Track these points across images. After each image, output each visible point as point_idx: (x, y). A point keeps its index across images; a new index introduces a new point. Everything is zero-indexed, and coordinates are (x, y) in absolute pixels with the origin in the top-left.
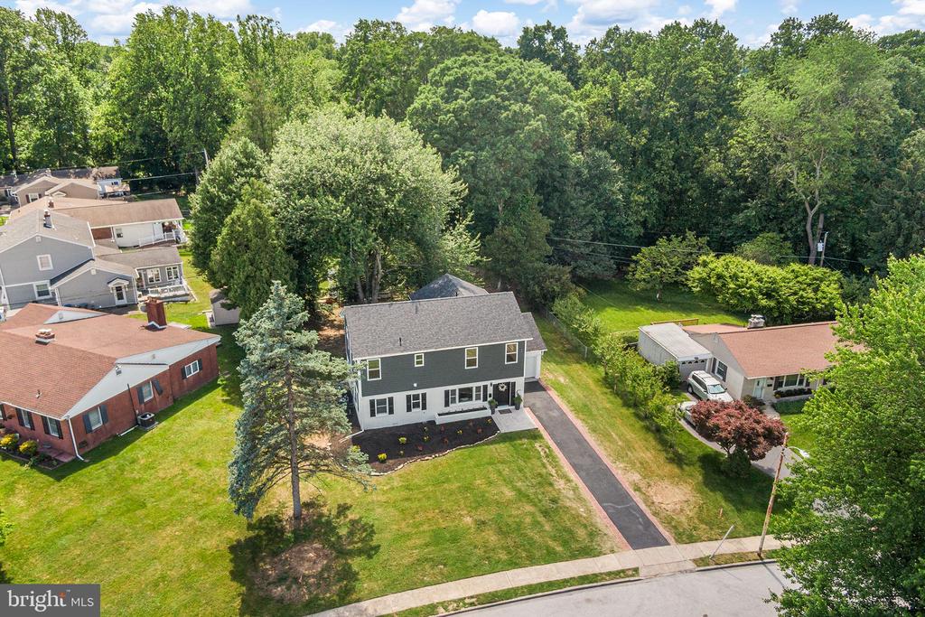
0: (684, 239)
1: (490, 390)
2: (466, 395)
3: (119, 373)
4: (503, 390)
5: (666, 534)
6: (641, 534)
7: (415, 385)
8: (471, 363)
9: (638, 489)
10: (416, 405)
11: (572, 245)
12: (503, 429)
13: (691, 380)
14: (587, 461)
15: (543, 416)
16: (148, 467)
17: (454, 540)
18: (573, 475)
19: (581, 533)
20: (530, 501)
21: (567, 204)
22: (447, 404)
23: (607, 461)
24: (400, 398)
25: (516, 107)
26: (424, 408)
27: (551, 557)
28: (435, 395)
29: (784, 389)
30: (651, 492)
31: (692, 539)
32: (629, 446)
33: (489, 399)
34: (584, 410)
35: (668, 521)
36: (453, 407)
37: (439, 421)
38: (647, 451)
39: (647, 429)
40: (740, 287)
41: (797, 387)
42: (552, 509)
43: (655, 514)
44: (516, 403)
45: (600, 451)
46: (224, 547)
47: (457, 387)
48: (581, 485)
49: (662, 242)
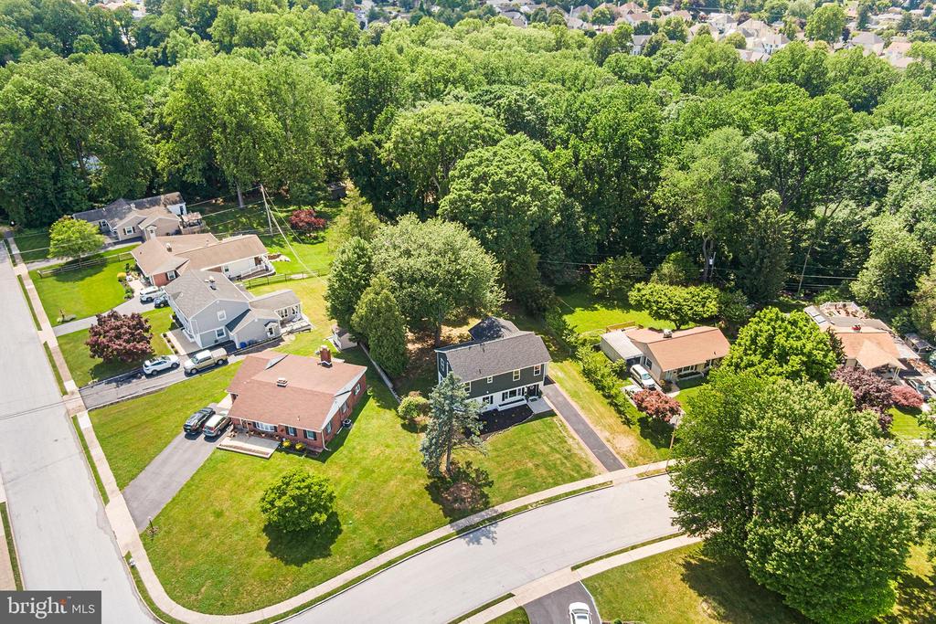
1: (526, 390)
2: (513, 393)
3: (336, 402)
4: (533, 389)
5: (624, 463)
6: (612, 464)
7: (487, 392)
8: (516, 377)
9: (609, 441)
10: (488, 402)
12: (535, 412)
13: (632, 370)
14: (581, 427)
15: (555, 402)
16: (363, 451)
17: (526, 474)
18: (576, 436)
19: (584, 466)
20: (558, 452)
22: (503, 400)
23: (591, 426)
24: (479, 400)
25: (520, 199)
26: (492, 403)
27: (573, 479)
28: (497, 396)
29: (683, 373)
30: (615, 441)
31: (636, 465)
32: (602, 416)
33: (525, 395)
34: (575, 395)
35: (624, 457)
36: (506, 401)
37: (500, 409)
38: (612, 417)
39: (611, 404)
40: (659, 308)
41: (690, 371)
42: (569, 455)
43: (618, 453)
44: (540, 394)
45: (588, 421)
46: (423, 488)
47: (508, 391)
48: (581, 441)
49: (610, 260)
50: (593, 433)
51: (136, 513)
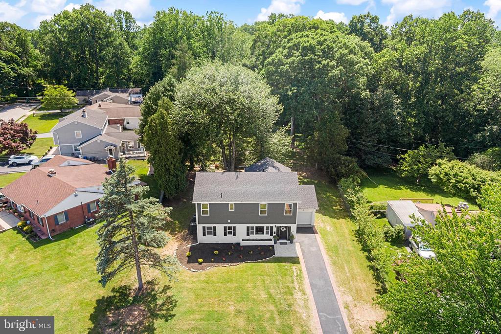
0: (437, 147)
1: (275, 230)
2: (260, 230)
3: (76, 196)
4: (284, 230)
7: (229, 221)
8: (263, 212)
9: (347, 307)
10: (230, 233)
11: (364, 145)
12: (277, 254)
13: (411, 239)
15: (306, 250)
16: (79, 248)
17: (218, 319)
18: (308, 291)
19: (297, 330)
20: (274, 303)
21: (363, 121)
22: (248, 235)
23: (334, 285)
24: (220, 228)
26: (234, 235)
28: (241, 228)
30: (355, 311)
32: (353, 277)
33: (274, 235)
34: (333, 249)
36: (251, 237)
38: (366, 283)
39: (372, 268)
40: (458, 182)
42: (286, 311)
43: (351, 326)
44: (291, 239)
45: (333, 279)
47: (255, 225)
48: (311, 297)
49: (422, 148)
50: (331, 293)
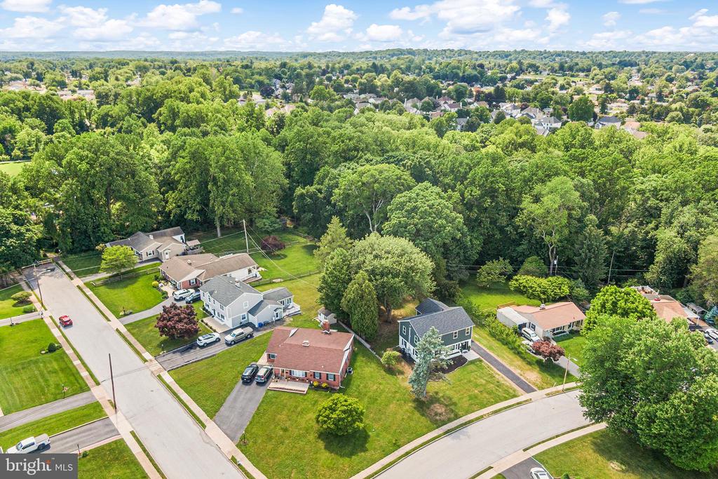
1: (460, 345)
2: (453, 348)
4: (465, 344)
5: (535, 388)
6: (528, 389)
8: (455, 336)
9: (521, 375)
12: (469, 360)
13: (523, 331)
14: (501, 367)
15: (479, 353)
16: (365, 387)
17: (476, 397)
18: (499, 373)
19: (511, 391)
20: (491, 383)
23: (508, 367)
27: (506, 399)
29: (555, 332)
30: (526, 375)
31: (543, 389)
32: (512, 360)
33: (460, 348)
34: (490, 348)
35: (534, 384)
36: (449, 353)
38: (519, 361)
39: (515, 353)
41: (560, 331)
42: (499, 385)
43: (530, 382)
44: (468, 348)
45: (504, 364)
46: (412, 408)
48: (503, 376)
49: (490, 263)
50: (509, 371)
51: (228, 432)
